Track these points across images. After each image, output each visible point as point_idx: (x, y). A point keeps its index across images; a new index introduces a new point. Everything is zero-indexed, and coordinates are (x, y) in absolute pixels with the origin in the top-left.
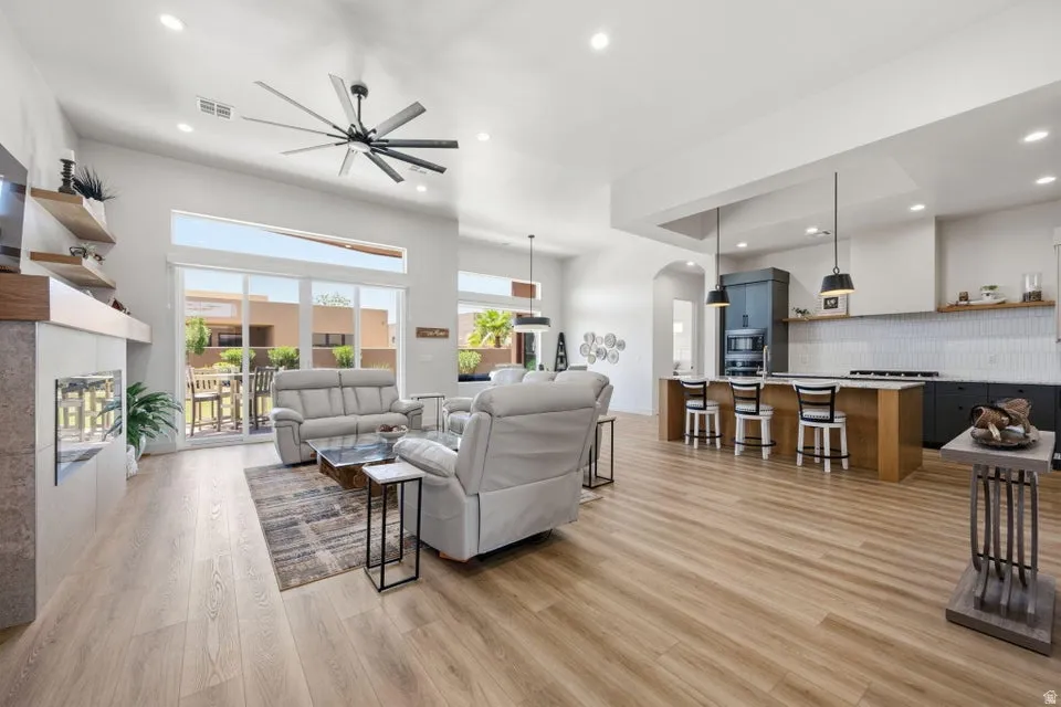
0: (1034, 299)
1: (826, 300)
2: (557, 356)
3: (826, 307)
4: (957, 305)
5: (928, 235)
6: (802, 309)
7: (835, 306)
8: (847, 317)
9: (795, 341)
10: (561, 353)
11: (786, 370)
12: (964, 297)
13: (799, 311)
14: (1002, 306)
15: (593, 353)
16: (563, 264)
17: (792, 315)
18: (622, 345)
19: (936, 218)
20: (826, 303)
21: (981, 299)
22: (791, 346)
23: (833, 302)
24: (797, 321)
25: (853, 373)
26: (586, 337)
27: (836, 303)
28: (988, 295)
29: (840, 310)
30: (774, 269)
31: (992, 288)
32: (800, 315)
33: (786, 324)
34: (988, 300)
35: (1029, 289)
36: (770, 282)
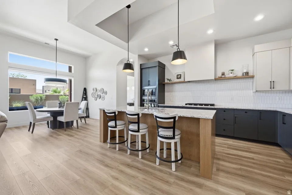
0: (247, 76)
1: (177, 75)
2: (83, 97)
3: (177, 78)
4: (221, 77)
5: (212, 48)
6: (169, 79)
7: (180, 78)
8: (184, 82)
9: (168, 92)
10: (84, 96)
11: (164, 103)
12: (223, 74)
13: (168, 80)
14: (236, 78)
15: (96, 96)
16: (85, 59)
17: (166, 81)
18: (106, 93)
19: (215, 40)
20: (177, 77)
21: (229, 75)
22: (166, 94)
23: (179, 76)
24: (168, 83)
25: (186, 104)
26: (93, 89)
27: (181, 77)
28: (231, 73)
29: (182, 80)
30: (159, 61)
31: (232, 70)
32: (168, 81)
33: (164, 85)
34: (231, 75)
35: (245, 71)
36: (158, 67)
